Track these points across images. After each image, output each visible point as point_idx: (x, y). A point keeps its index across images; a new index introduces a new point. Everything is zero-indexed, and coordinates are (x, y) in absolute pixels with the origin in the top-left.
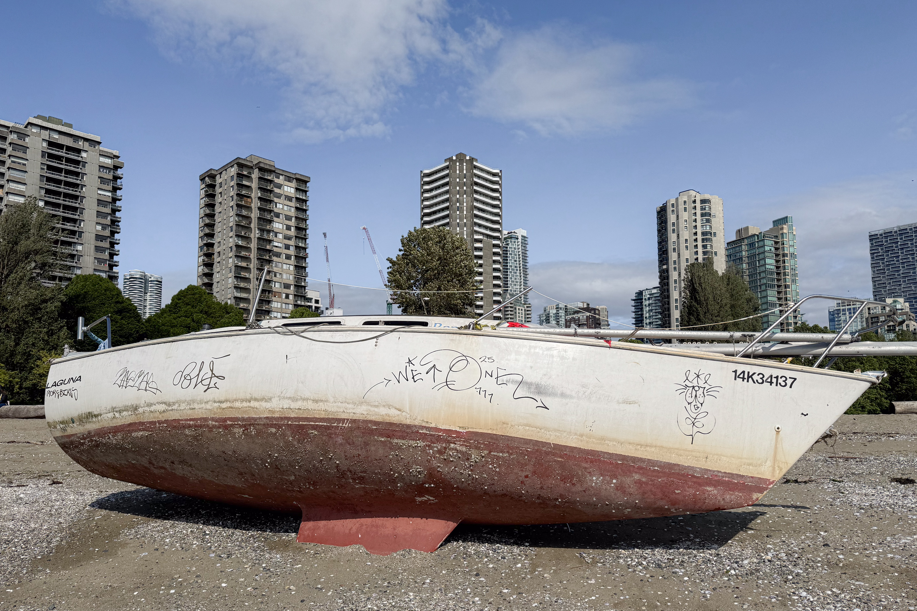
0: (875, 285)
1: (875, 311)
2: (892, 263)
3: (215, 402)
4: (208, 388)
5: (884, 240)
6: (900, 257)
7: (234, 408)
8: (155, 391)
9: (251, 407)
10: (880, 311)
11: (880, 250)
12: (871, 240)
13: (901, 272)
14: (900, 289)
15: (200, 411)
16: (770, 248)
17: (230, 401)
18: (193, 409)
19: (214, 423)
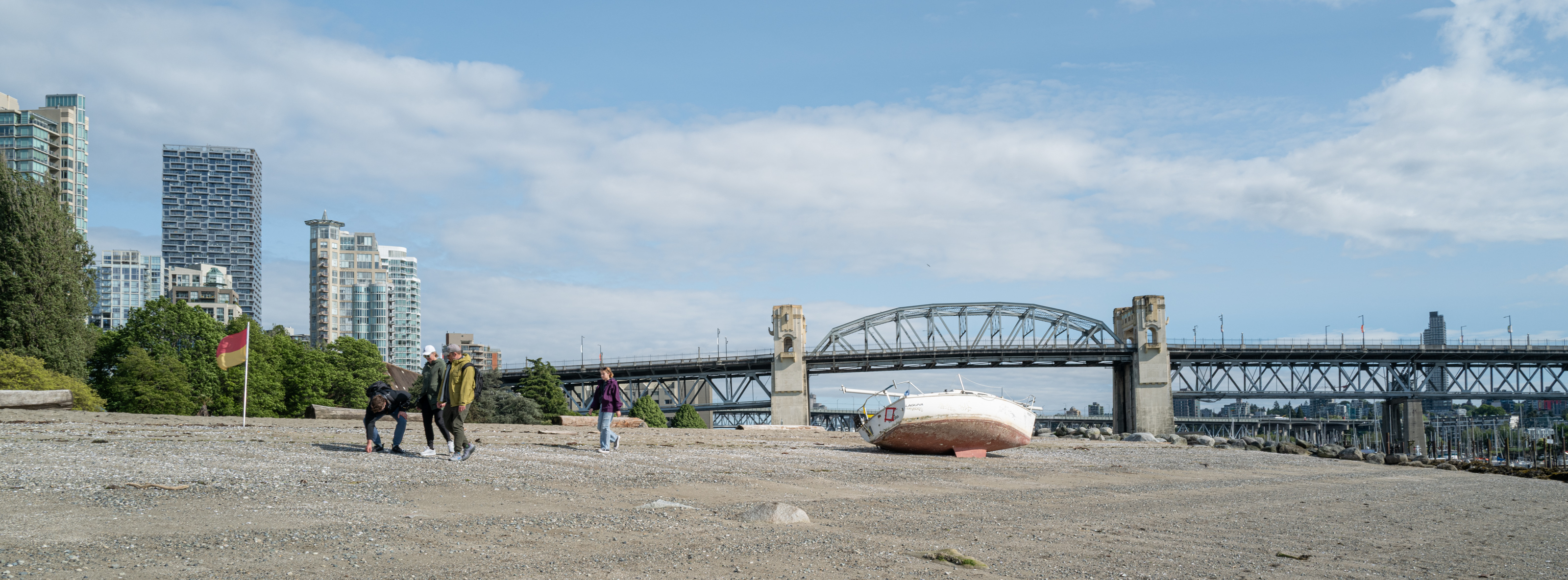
0: (166, 236)
1: (183, 281)
2: (196, 203)
5: (186, 164)
6: (209, 198)
10: (191, 283)
11: (178, 179)
12: (166, 159)
13: (208, 221)
14: (204, 249)
16: (42, 144)
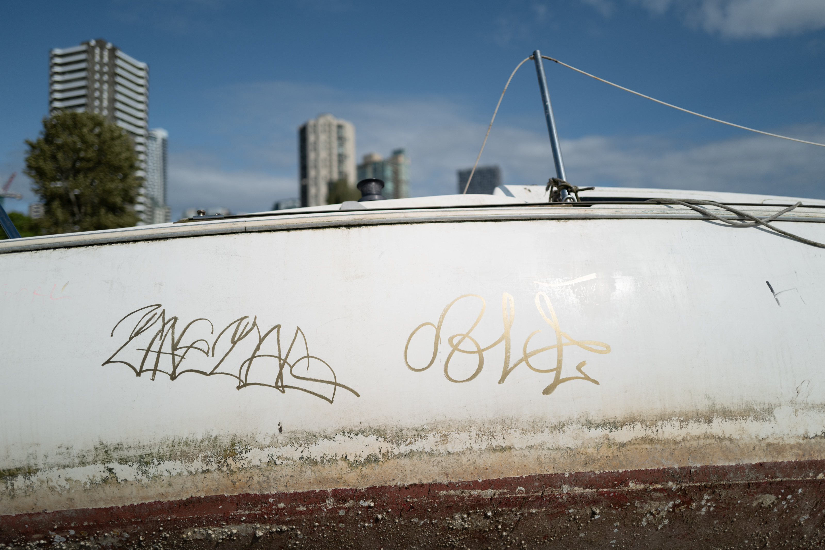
3: (589, 425)
4: (557, 382)
7: (659, 441)
8: (327, 390)
9: (714, 437)
15: (533, 455)
17: (643, 422)
18: (503, 449)
19: (578, 490)
